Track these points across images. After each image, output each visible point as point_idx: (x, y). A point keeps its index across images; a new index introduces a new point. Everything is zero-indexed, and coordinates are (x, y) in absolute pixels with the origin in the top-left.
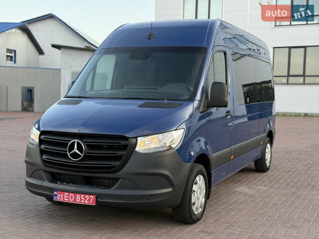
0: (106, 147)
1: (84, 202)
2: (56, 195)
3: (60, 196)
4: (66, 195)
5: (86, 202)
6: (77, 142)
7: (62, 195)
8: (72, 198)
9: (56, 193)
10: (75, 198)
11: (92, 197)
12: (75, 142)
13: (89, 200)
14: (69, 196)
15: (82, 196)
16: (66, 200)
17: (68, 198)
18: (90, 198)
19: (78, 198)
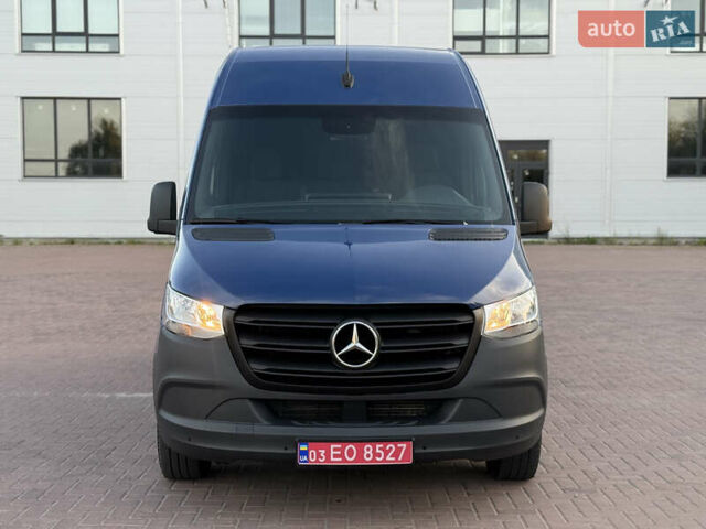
0: (416, 331)
1: (384, 460)
2: (305, 453)
3: (318, 454)
4: (335, 449)
5: (388, 458)
6: (358, 325)
7: (323, 451)
8: (350, 455)
9: (304, 448)
10: (361, 452)
11: (404, 446)
12: (352, 325)
13: (396, 455)
14: (342, 450)
15: (378, 446)
16: (335, 461)
17: (342, 456)
18: (399, 449)
19: (366, 452)
